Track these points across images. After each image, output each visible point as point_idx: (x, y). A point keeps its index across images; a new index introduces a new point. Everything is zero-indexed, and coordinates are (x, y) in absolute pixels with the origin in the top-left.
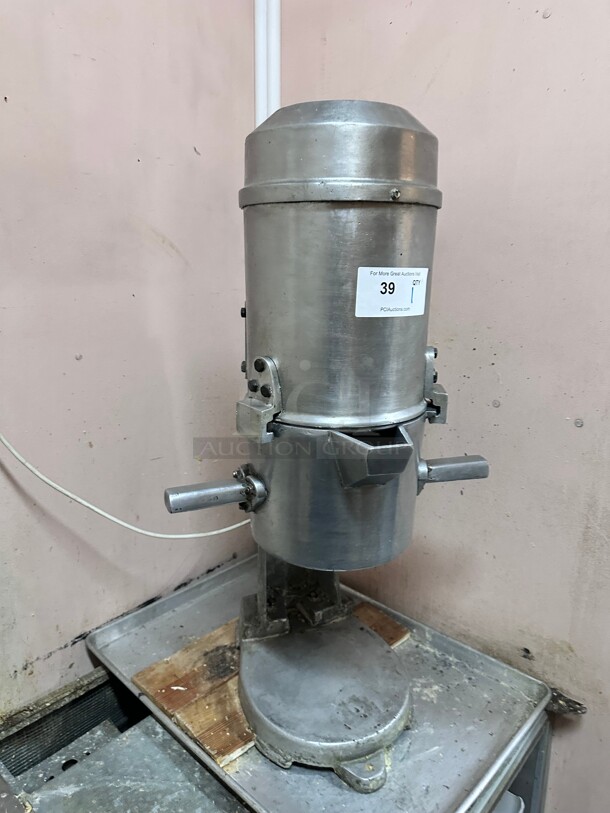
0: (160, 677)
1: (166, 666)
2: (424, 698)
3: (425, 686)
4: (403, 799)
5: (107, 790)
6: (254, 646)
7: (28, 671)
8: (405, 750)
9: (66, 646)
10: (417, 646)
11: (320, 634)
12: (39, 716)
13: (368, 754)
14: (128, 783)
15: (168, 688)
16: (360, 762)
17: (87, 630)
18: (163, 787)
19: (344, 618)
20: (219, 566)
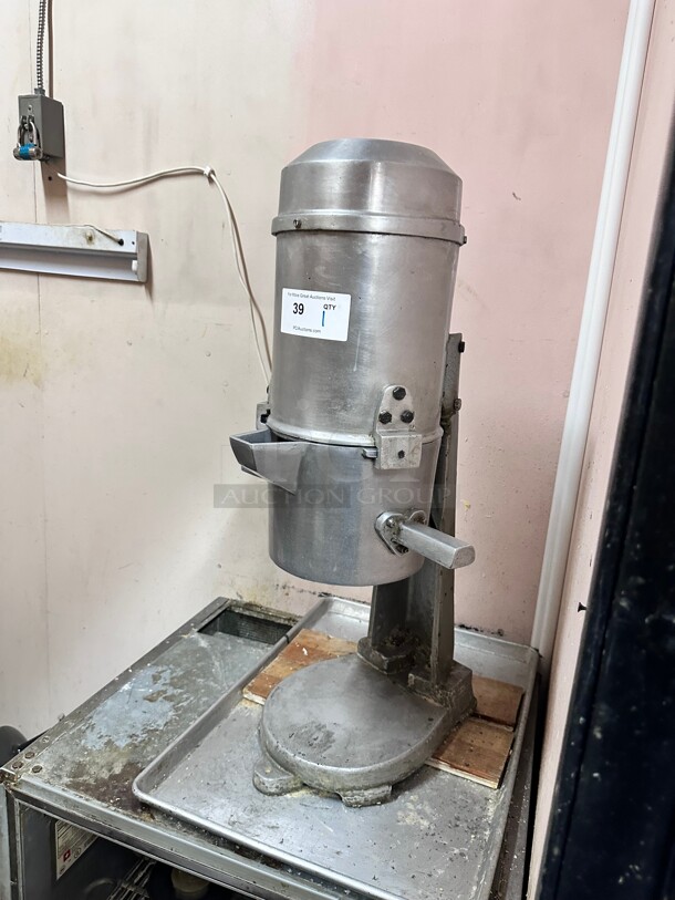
0: (311, 640)
1: (325, 639)
2: (400, 813)
3: (419, 812)
4: (256, 810)
5: (210, 657)
6: (355, 660)
7: (286, 590)
8: (317, 806)
9: (314, 593)
10: (487, 799)
11: (401, 694)
12: (262, 617)
13: (282, 766)
14: (217, 664)
15: (301, 647)
16: (273, 764)
17: (333, 593)
18: (220, 678)
19: (437, 704)
20: (476, 630)
